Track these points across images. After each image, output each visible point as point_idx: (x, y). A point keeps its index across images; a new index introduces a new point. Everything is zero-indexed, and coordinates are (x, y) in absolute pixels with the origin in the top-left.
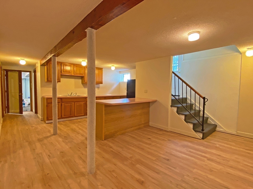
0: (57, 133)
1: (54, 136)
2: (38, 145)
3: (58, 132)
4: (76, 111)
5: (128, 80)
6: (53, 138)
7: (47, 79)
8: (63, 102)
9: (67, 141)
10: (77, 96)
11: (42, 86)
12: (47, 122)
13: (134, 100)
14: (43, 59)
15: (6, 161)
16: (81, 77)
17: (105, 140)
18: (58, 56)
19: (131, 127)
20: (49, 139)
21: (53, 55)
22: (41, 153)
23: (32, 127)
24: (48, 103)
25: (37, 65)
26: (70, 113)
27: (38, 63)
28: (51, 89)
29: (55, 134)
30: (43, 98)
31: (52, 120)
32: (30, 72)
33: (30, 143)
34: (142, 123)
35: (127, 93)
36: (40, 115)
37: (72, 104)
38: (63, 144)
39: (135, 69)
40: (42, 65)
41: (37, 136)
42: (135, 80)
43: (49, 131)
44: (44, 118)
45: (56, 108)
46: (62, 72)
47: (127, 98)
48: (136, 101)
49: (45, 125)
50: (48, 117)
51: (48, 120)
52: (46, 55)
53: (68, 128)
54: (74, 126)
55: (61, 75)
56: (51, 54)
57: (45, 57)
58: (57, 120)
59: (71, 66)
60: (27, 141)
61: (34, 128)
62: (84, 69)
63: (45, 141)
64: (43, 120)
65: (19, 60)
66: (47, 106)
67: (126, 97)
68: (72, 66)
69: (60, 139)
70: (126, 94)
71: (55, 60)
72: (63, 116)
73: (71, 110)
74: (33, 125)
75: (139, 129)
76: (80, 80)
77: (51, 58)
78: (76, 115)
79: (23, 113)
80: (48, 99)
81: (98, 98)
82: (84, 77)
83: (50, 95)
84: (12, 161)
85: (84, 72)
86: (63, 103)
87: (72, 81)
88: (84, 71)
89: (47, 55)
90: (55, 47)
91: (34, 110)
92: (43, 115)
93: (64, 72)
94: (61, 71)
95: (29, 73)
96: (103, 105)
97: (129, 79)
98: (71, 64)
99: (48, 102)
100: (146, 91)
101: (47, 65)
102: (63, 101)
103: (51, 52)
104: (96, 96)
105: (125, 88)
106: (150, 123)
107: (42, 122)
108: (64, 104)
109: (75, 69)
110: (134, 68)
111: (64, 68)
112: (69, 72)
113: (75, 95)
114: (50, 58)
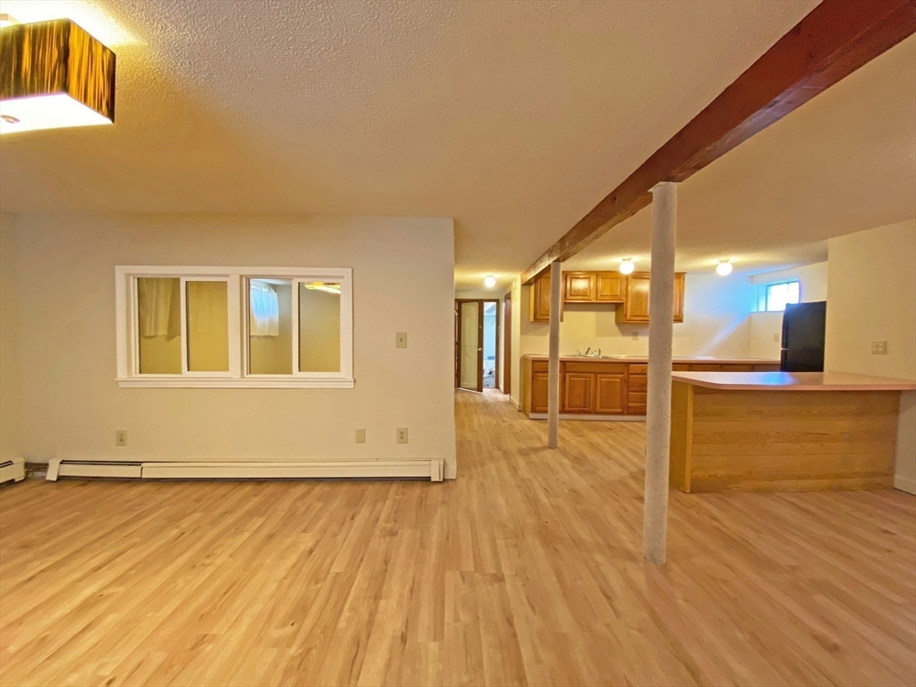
0: (556, 444)
1: (551, 451)
2: (521, 462)
3: (559, 443)
4: (598, 397)
5: (788, 305)
6: (548, 454)
7: (535, 315)
8: (569, 372)
9: (582, 468)
10: (603, 357)
11: (523, 332)
12: (532, 415)
13: (819, 381)
14: (528, 270)
15: (471, 478)
16: (614, 307)
17: (692, 492)
18: (564, 260)
19: (800, 478)
20: (541, 454)
21: (555, 258)
22: (529, 480)
23: (503, 421)
24: (535, 372)
25: (514, 285)
26: (585, 403)
27: (516, 279)
28: (547, 339)
29: (552, 446)
30: (524, 360)
31: (546, 412)
32: (497, 301)
33: (506, 454)
34: (857, 469)
35: (784, 354)
36: (515, 397)
37: (589, 378)
38: (574, 474)
39: (827, 263)
40: (526, 284)
41: (516, 443)
42: (823, 304)
43: (540, 439)
44: (524, 407)
45: (556, 385)
46: (568, 297)
47: (782, 370)
48: (825, 382)
49: (527, 422)
50: (535, 404)
51: (534, 411)
52: (538, 260)
53: (581, 439)
54: (595, 437)
55: (565, 303)
56: (549, 256)
57: (534, 265)
58: (559, 416)
59: (589, 278)
60: (499, 449)
61: (507, 424)
62: (624, 282)
63: (534, 457)
64: (522, 410)
65: (485, 279)
66: (533, 378)
67: (779, 367)
68: (593, 278)
69: (566, 461)
70: (778, 358)
71: (557, 268)
72: (567, 408)
73: (585, 395)
74: (505, 419)
75: (841, 489)
76: (612, 315)
77: (549, 266)
78: (598, 410)
79: (484, 390)
80: (535, 361)
81: (679, 366)
82: (622, 304)
83: (544, 353)
84: (481, 479)
85: (624, 292)
86: (567, 375)
87: (590, 317)
88: (624, 287)
89: (540, 259)
90: (562, 240)
91: (502, 386)
92: (523, 398)
93: (571, 295)
94: (565, 295)
95: (495, 303)
96: (689, 386)
97: (794, 300)
98: (589, 274)
99: (537, 368)
100: (881, 345)
101: (536, 282)
102: (567, 369)
103: (550, 252)
104: (673, 359)
105: (776, 336)
106: (897, 476)
107: (520, 413)
108: (570, 377)
109: (600, 284)
110: (823, 257)
111: (573, 284)
112: (584, 293)
113: (597, 353)
114: (546, 265)
